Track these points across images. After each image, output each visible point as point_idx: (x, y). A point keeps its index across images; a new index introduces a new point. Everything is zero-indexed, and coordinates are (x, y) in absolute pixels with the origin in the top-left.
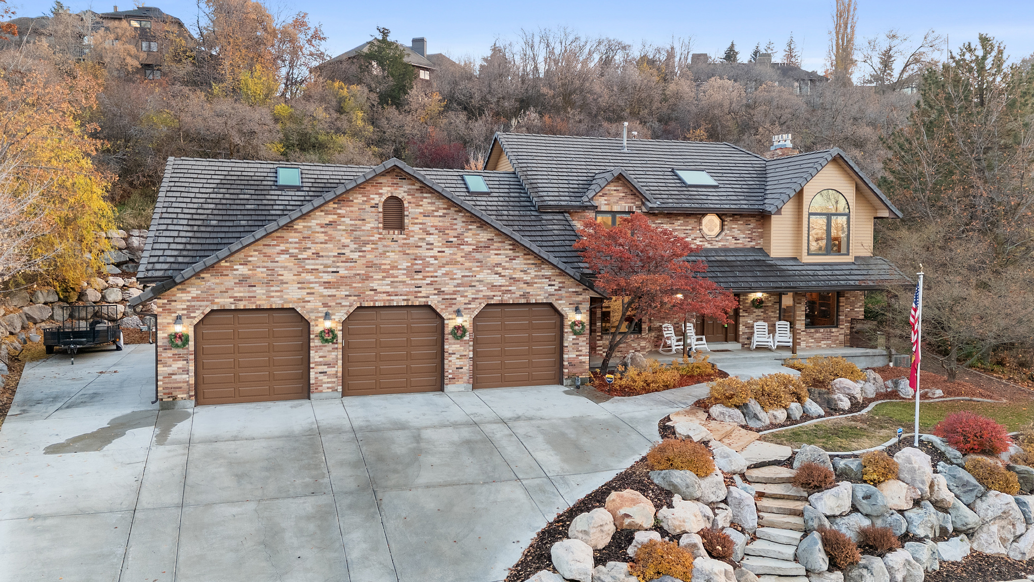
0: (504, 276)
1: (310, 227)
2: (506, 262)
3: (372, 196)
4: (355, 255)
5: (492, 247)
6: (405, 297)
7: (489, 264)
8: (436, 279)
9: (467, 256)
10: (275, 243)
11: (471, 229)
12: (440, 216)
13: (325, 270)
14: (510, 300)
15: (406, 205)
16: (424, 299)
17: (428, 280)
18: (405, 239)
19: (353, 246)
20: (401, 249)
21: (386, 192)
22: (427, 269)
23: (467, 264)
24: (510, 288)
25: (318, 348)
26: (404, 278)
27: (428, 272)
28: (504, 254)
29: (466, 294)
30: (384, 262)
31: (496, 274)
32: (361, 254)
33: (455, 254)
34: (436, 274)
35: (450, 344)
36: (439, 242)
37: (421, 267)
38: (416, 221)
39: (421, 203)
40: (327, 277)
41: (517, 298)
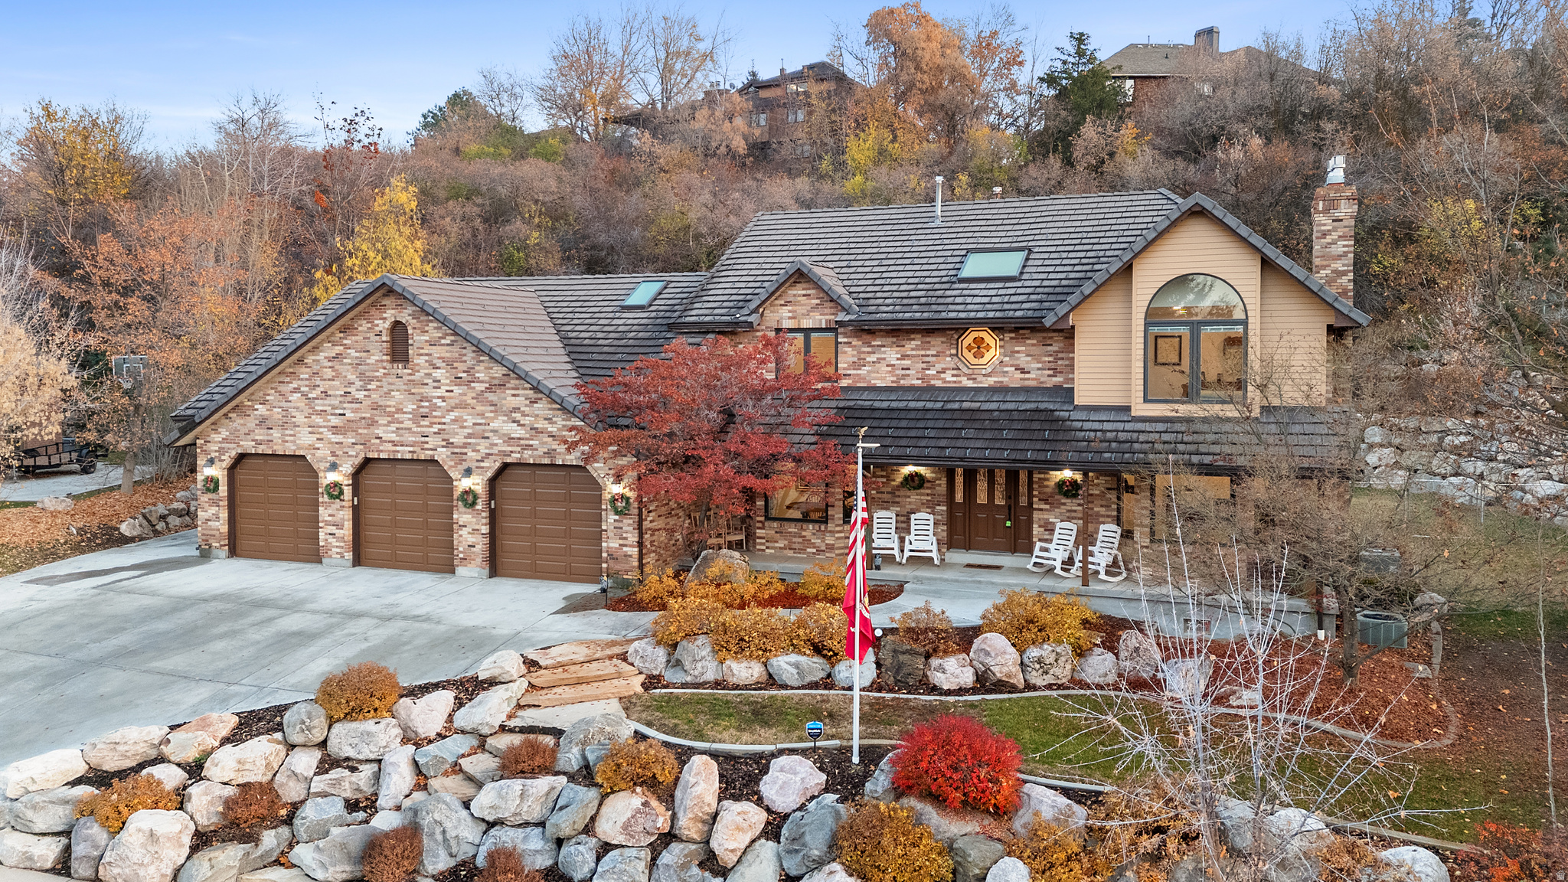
0: (523, 425)
1: (318, 361)
2: (526, 406)
3: (376, 322)
4: (361, 395)
5: (508, 385)
6: (411, 449)
7: (504, 409)
8: (443, 427)
9: (479, 397)
10: (288, 379)
11: (482, 361)
12: (448, 345)
13: (333, 411)
14: (529, 457)
15: (410, 332)
16: (431, 452)
17: (435, 428)
18: (410, 374)
19: (359, 384)
20: (405, 387)
21: (390, 315)
22: (434, 413)
23: (480, 408)
24: (531, 442)
25: (327, 506)
26: (408, 424)
27: (436, 417)
28: (523, 395)
29: (478, 448)
30: (388, 403)
31: (514, 422)
32: (366, 393)
33: (465, 395)
34: (443, 420)
35: (460, 513)
36: (447, 378)
37: (427, 410)
38: (422, 351)
39: (426, 328)
40: (335, 421)
41: (540, 456)
